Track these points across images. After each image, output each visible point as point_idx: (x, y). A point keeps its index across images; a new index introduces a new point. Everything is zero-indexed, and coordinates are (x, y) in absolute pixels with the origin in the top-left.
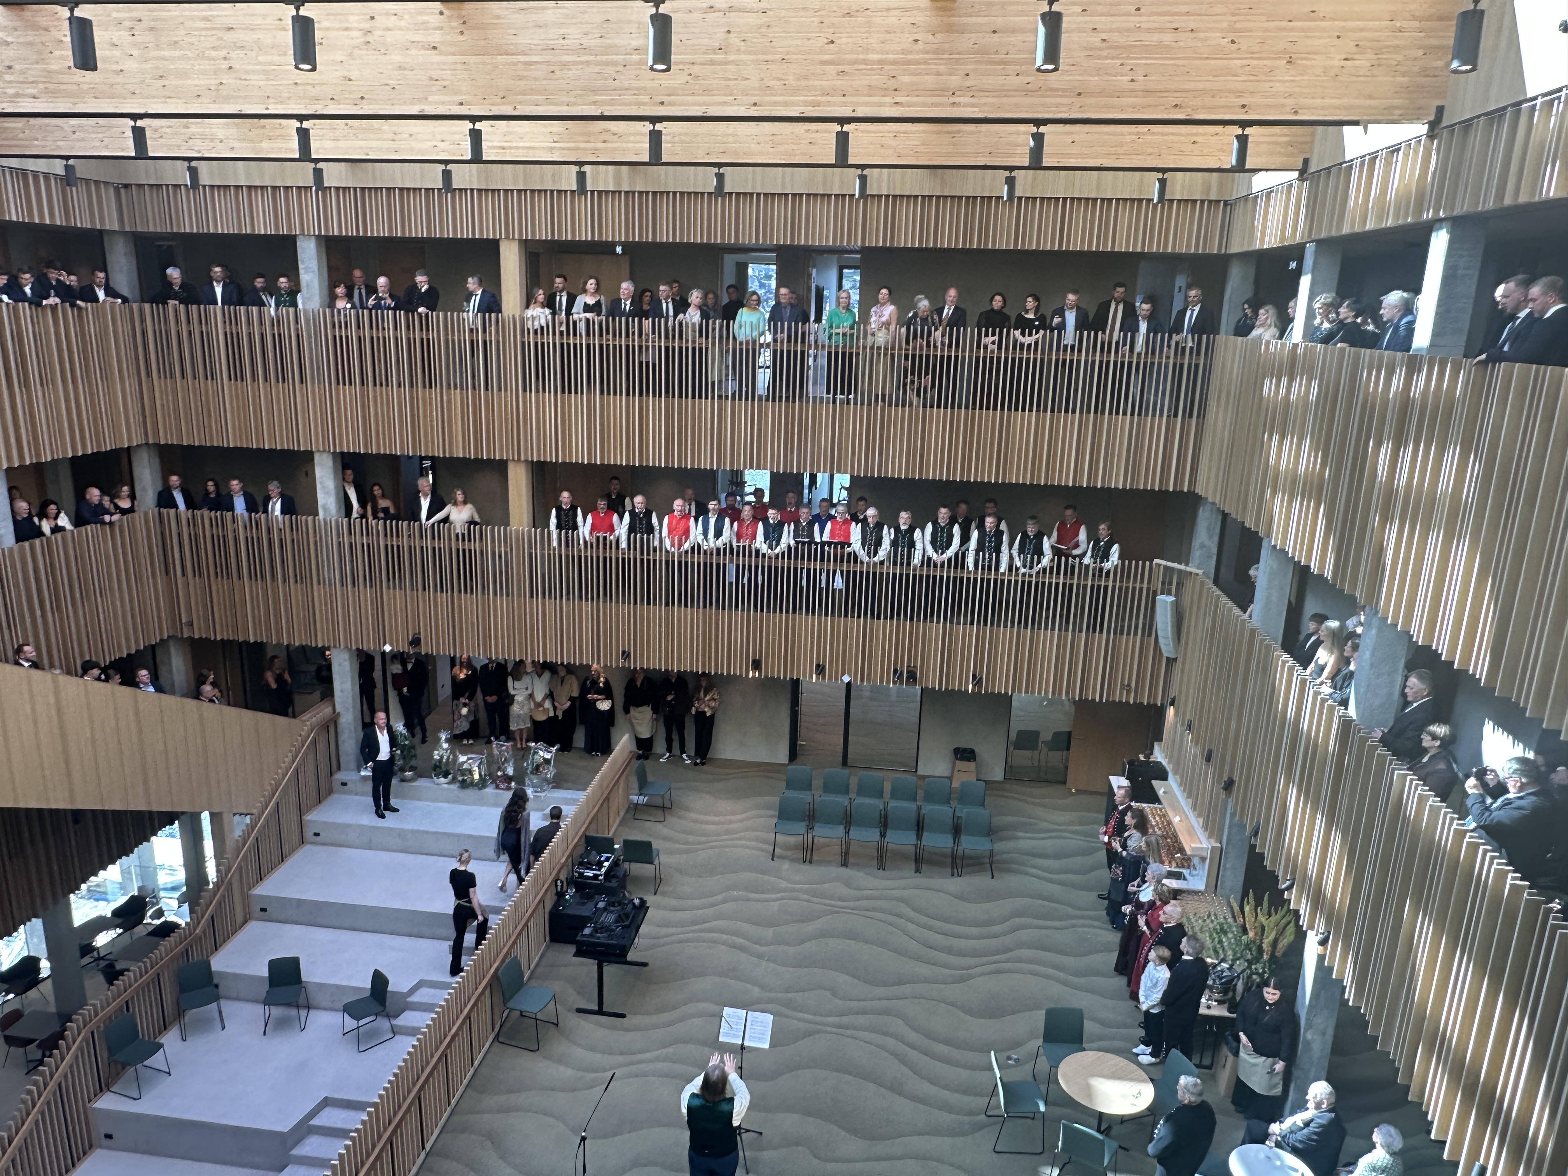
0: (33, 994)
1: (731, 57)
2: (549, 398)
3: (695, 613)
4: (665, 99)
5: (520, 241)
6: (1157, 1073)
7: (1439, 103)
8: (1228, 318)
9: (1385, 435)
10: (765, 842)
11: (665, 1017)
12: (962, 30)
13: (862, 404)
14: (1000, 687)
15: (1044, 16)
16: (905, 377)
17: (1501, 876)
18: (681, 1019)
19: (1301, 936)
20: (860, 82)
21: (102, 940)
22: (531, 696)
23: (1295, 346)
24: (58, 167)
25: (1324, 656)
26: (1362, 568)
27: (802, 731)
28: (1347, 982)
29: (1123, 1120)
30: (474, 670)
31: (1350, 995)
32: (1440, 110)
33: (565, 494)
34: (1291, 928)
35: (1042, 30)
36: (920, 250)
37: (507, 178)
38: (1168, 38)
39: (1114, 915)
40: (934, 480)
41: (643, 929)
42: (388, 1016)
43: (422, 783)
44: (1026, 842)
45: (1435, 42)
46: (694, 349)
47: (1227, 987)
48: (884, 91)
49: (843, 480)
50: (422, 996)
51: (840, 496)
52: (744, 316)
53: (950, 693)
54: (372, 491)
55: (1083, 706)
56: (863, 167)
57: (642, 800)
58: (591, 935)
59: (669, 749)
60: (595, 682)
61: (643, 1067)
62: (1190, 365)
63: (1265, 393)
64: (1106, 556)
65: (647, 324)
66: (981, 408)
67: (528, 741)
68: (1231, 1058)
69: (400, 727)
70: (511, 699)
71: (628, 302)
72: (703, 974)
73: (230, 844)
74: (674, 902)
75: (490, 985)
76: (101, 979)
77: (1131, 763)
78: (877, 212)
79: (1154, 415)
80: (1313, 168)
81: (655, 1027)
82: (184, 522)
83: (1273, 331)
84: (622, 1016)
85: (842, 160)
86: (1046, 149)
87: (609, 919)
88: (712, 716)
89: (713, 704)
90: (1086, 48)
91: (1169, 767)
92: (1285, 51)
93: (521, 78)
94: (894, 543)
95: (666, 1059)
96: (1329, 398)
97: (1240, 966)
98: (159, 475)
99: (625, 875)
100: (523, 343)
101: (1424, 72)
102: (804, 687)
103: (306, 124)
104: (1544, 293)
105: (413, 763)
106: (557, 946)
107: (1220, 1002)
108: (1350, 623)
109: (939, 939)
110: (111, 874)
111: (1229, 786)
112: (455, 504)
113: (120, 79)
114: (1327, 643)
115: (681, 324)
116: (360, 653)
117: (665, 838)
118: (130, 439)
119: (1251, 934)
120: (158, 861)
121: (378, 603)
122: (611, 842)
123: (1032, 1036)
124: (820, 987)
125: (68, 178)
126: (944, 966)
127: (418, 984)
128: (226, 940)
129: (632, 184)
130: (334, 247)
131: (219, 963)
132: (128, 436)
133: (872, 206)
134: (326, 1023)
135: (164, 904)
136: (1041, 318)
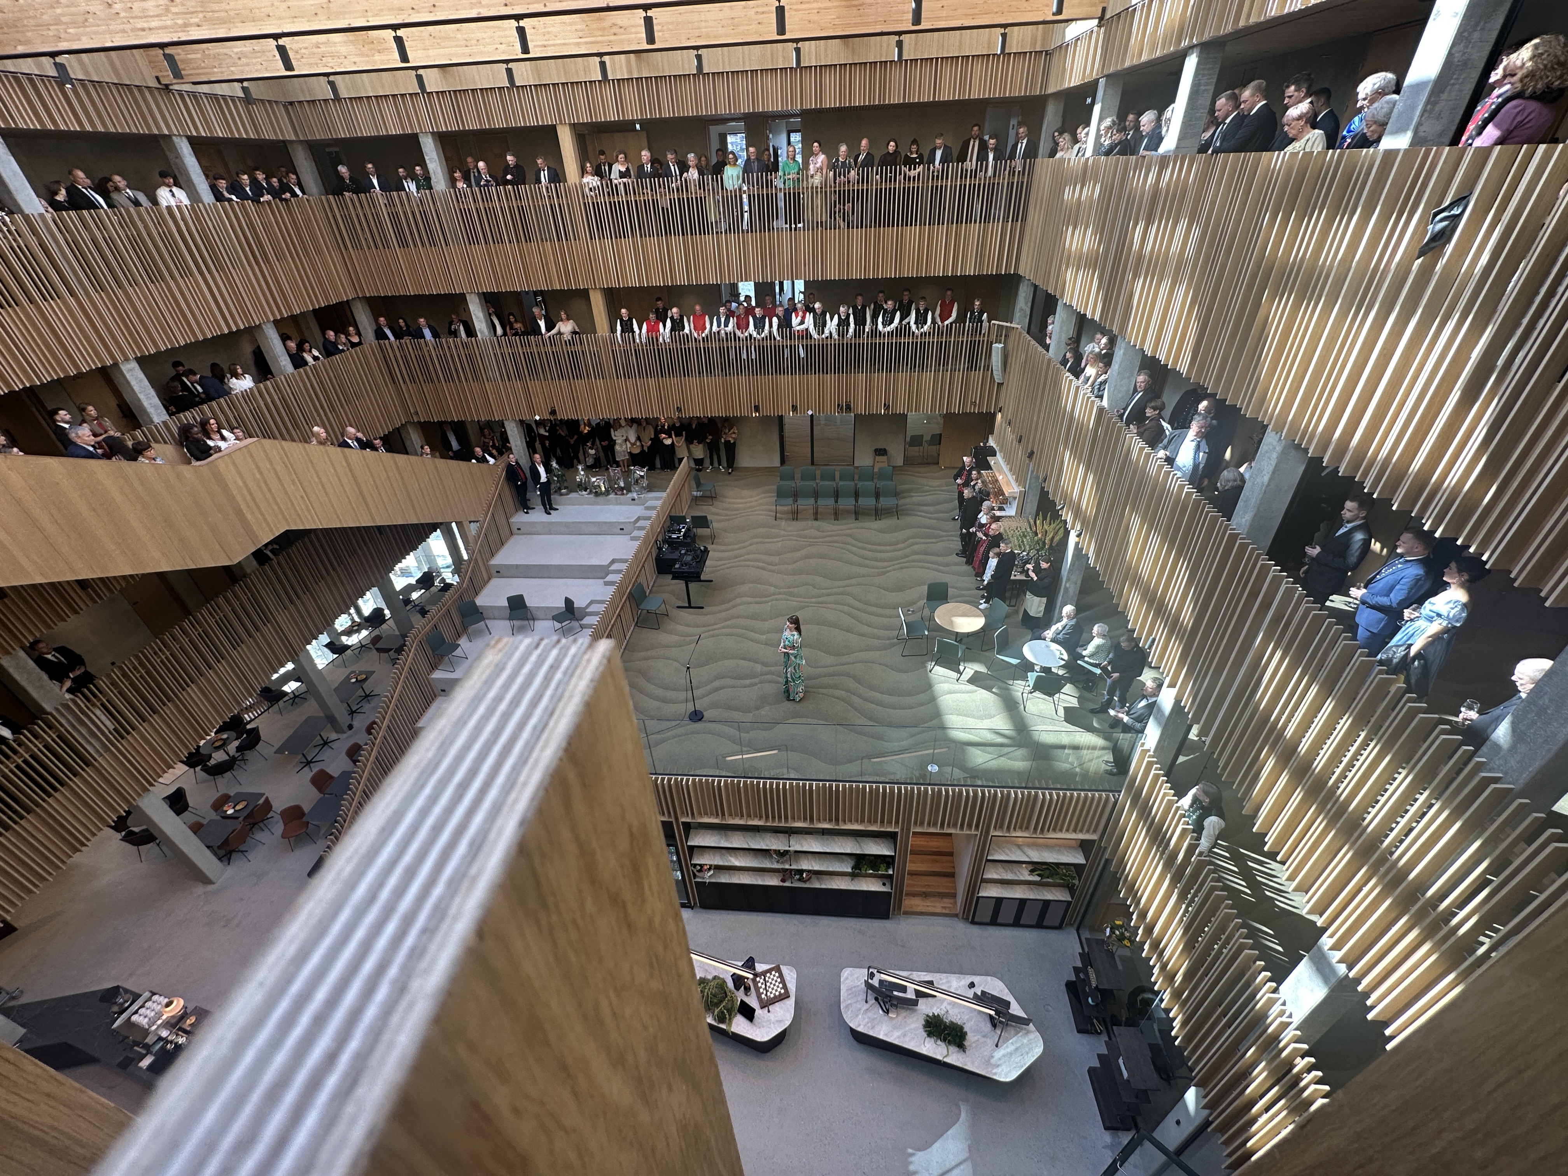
0: (384, 626)
2: (607, 242)
3: (717, 380)
5: (570, 124)
8: (1044, 146)
9: (1141, 218)
10: (770, 511)
11: (724, 607)
13: (808, 230)
14: (900, 410)
16: (835, 206)
18: (734, 607)
19: (1067, 533)
21: (415, 596)
22: (627, 440)
23: (1087, 160)
24: (238, 90)
25: (1090, 371)
26: (1118, 312)
27: (787, 447)
28: (1090, 555)
29: (969, 635)
31: (1092, 562)
33: (625, 310)
34: (1062, 530)
36: (840, 109)
37: (553, 74)
40: (856, 279)
41: (708, 563)
42: (577, 620)
43: (573, 495)
44: (916, 498)
46: (696, 198)
49: (800, 285)
50: (593, 608)
51: (799, 297)
52: (728, 171)
53: (871, 416)
54: (509, 319)
55: (949, 418)
56: (797, 41)
57: (699, 494)
58: (680, 568)
59: (712, 464)
60: (662, 428)
61: (716, 632)
62: (1018, 183)
63: (1066, 197)
66: (884, 226)
67: (628, 466)
70: (615, 442)
71: (649, 166)
72: (742, 583)
73: (471, 540)
74: (724, 548)
75: (628, 598)
76: (420, 616)
78: (810, 80)
79: (994, 222)
80: (1108, 16)
81: (721, 612)
82: (396, 348)
84: (702, 608)
85: (782, 37)
86: (924, 13)
87: (688, 558)
88: (734, 443)
89: (734, 436)
91: (997, 449)
95: (728, 627)
99: (695, 536)
100: (585, 204)
102: (786, 421)
104: (1253, 95)
105: (566, 484)
106: (661, 576)
109: (870, 554)
110: (409, 561)
111: (1031, 455)
112: (562, 320)
115: (686, 180)
116: (522, 422)
117: (714, 514)
119: (1040, 536)
120: (435, 553)
121: (526, 390)
122: (684, 518)
123: (920, 599)
124: (807, 584)
125: (248, 99)
126: (873, 567)
127: (592, 602)
128: (481, 588)
129: (639, 70)
130: (444, 139)
131: (480, 601)
132: (346, 294)
133: (806, 75)
134: (544, 626)
135: (444, 575)
136: (921, 157)
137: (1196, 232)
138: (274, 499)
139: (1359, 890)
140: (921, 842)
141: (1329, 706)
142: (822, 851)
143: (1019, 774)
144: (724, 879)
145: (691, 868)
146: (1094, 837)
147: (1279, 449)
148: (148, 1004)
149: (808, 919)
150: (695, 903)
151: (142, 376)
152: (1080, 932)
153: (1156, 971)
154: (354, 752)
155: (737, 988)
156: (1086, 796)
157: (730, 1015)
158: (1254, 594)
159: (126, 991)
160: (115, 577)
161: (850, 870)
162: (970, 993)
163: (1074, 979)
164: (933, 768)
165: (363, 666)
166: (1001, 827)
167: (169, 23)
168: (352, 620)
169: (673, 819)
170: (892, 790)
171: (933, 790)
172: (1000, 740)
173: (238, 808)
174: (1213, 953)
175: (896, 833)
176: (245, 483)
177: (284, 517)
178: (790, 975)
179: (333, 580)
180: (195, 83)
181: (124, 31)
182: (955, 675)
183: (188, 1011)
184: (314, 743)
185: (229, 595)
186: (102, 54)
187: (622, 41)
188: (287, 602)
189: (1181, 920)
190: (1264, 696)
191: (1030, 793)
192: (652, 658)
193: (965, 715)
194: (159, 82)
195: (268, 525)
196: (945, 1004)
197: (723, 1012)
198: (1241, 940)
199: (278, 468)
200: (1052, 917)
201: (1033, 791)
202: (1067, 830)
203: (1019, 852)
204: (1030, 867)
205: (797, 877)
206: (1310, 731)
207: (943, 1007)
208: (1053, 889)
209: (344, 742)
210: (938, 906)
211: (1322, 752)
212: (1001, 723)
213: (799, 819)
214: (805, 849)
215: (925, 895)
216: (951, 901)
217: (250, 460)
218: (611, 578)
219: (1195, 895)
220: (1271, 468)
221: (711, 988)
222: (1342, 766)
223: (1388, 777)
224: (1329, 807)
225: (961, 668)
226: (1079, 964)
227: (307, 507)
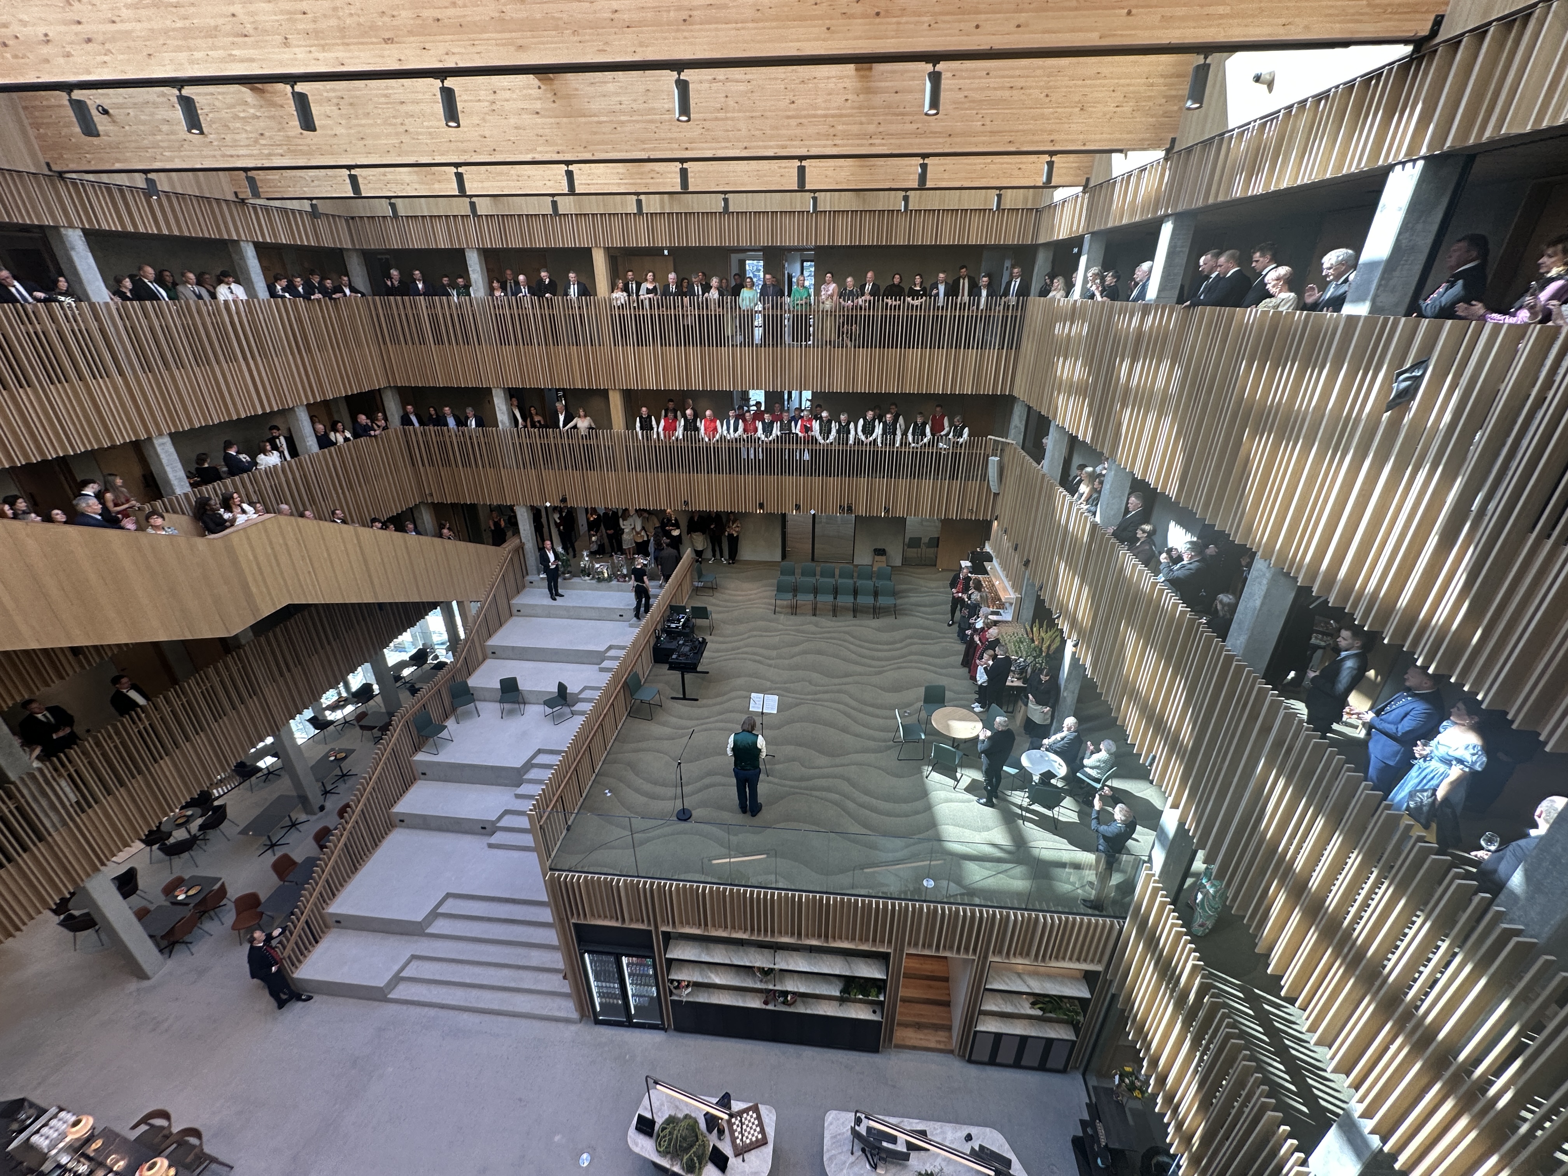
0: (371, 703)
1: (729, 115)
2: (630, 350)
3: (725, 477)
4: (688, 145)
5: (604, 248)
6: (984, 717)
7: (1172, 135)
8: (1035, 287)
9: (1126, 355)
10: (770, 604)
11: (719, 699)
12: (875, 92)
13: (818, 347)
14: (899, 514)
15: (930, 74)
17: (1176, 605)
18: (728, 700)
19: (1063, 642)
20: (811, 130)
21: (406, 672)
22: (634, 528)
23: (1076, 301)
24: (306, 206)
25: (1084, 489)
26: (1108, 435)
27: (789, 543)
28: (1088, 665)
29: (966, 741)
30: (599, 515)
31: (1089, 673)
32: (1173, 140)
33: (644, 409)
34: (1058, 639)
35: (928, 85)
36: (850, 247)
37: (593, 206)
38: (1007, 94)
39: (962, 636)
41: (705, 654)
42: (569, 706)
43: (576, 580)
44: (914, 599)
45: (1173, 93)
46: (715, 315)
47: (1022, 670)
48: (827, 136)
49: (807, 395)
50: (586, 694)
51: (806, 404)
52: (746, 293)
53: (871, 518)
54: (529, 411)
55: (947, 522)
56: (815, 191)
57: (700, 584)
58: (677, 658)
59: (714, 556)
60: (669, 520)
61: (709, 726)
62: (1013, 316)
63: (1056, 332)
64: (961, 435)
65: (686, 300)
67: (633, 554)
68: (1023, 707)
69: (560, 549)
70: (622, 531)
71: (674, 287)
72: (738, 676)
73: (470, 620)
74: (721, 639)
75: (623, 687)
76: (408, 693)
77: (973, 553)
78: (824, 222)
79: (990, 348)
80: (1092, 184)
81: (715, 705)
83: (1062, 293)
84: (696, 700)
85: (802, 188)
86: (929, 176)
87: (686, 649)
88: (738, 536)
89: (737, 530)
90: (955, 103)
91: (993, 555)
92: (1079, 101)
93: (595, 133)
94: (838, 432)
95: (722, 721)
96: (1094, 332)
97: (1030, 660)
98: (400, 406)
99: (694, 626)
101: (1166, 114)
102: (788, 518)
103: (460, 170)
104: (1227, 261)
106: (658, 665)
107: (1018, 679)
108: (1098, 469)
109: (867, 652)
110: (406, 637)
111: (1027, 564)
112: (579, 417)
113: (335, 141)
114: (1086, 481)
115: (707, 299)
116: (532, 508)
117: (714, 605)
118: (379, 384)
119: (1036, 643)
120: (432, 629)
121: (540, 478)
122: (684, 608)
123: (918, 700)
124: (803, 680)
125: (314, 213)
126: (870, 666)
127: (585, 688)
128: (474, 670)
129: (671, 207)
130: (489, 256)
131: (472, 682)
132: (378, 382)
133: (821, 218)
134: (535, 711)
135: (438, 652)
136: (924, 289)
137: (1178, 372)
138: (282, 573)
139: (1386, 1049)
140: (914, 964)
141: (1337, 841)
142: (808, 970)
143: (1018, 895)
144: (703, 998)
145: (668, 984)
146: (1099, 968)
147: (1268, 575)
148: (53, 1122)
149: (791, 1049)
150: (669, 1025)
151: (172, 449)
152: (1087, 1077)
153: (1171, 1130)
154: (322, 837)
155: (710, 1130)
156: (1090, 922)
157: (700, 1163)
158: (1253, 717)
159: (32, 1105)
160: (109, 646)
161: (838, 994)
162: (967, 1148)
163: (1081, 1134)
164: (929, 883)
165: (344, 743)
166: (1000, 952)
167: (255, 152)
168: (339, 693)
169: (652, 928)
170: (885, 905)
171: (928, 908)
172: (998, 854)
173: (191, 893)
174: (1233, 1112)
175: (888, 954)
176: (255, 557)
177: (288, 591)
178: (769, 1117)
179: (326, 653)
180: (268, 199)
181: (214, 156)
182: (952, 782)
183: (96, 1132)
184: (283, 824)
185: (220, 665)
186: (190, 174)
187: (658, 184)
188: (277, 673)
189: (1196, 1071)
190: (1269, 825)
191: (1030, 916)
192: (643, 750)
193: (963, 827)
194: (237, 197)
195: (272, 599)
196: (939, 1160)
197: (692, 1160)
198: (1263, 1099)
199: (290, 543)
200: (1057, 1058)
201: (1033, 914)
202: (1071, 959)
203: (1019, 982)
204: (1032, 999)
205: (781, 999)
206: (1321, 864)
207: (937, 1164)
208: (1056, 1025)
209: (313, 824)
210: (932, 1039)
211: (1335, 889)
212: (1000, 836)
213: (786, 933)
214: (790, 968)
215: (919, 1026)
216: (947, 1034)
217: (264, 537)
218: (606, 664)
219: (1210, 1042)
220: (1263, 593)
221: (680, 1131)
222: (1356, 905)
223: (1406, 921)
224: (1346, 950)
225: (958, 775)
226: (1086, 1117)
227: (312, 582)
